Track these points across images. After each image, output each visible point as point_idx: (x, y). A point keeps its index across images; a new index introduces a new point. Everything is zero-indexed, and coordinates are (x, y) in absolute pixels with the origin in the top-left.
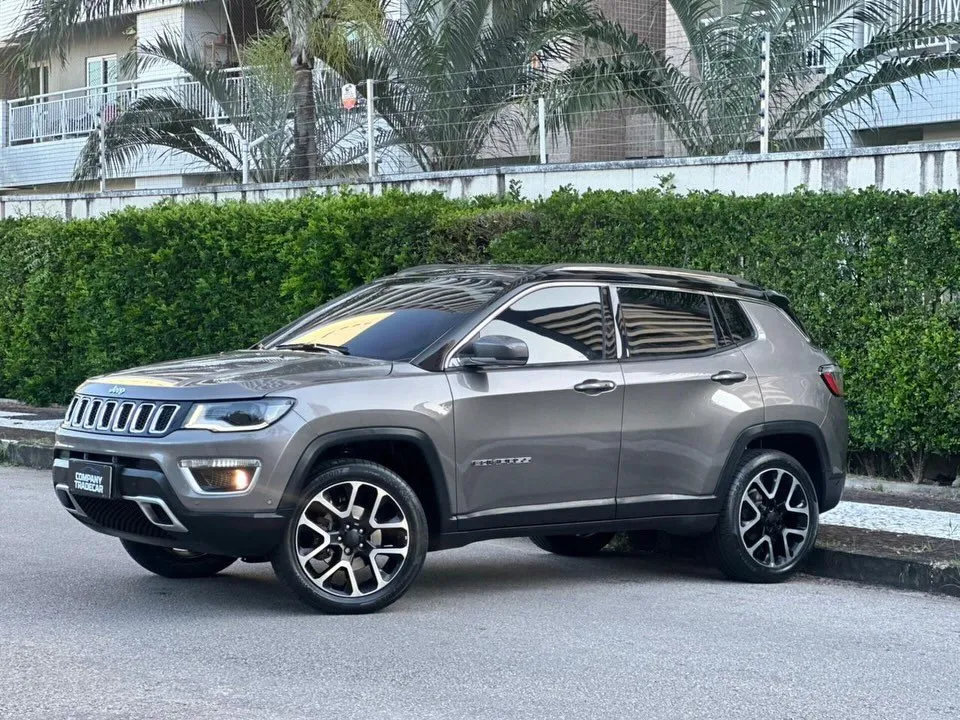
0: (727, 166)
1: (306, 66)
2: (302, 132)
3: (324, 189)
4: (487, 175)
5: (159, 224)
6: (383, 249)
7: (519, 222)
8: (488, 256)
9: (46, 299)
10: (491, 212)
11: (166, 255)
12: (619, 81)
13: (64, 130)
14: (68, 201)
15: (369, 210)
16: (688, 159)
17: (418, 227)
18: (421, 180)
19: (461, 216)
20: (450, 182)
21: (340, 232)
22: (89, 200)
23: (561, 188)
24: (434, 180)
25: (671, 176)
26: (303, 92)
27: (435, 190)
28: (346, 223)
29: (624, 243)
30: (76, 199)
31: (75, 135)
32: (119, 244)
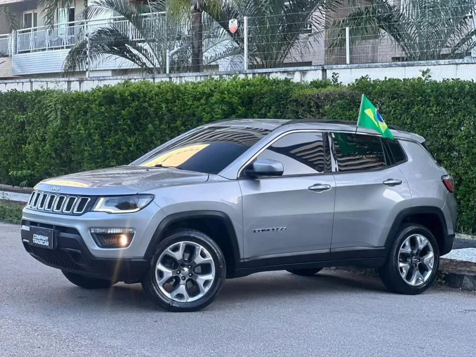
0: (465, 65)
1: (199, 11)
2: (196, 46)
3: (218, 76)
4: (316, 70)
5: (126, 95)
6: (260, 110)
7: (342, 96)
8: (323, 115)
9: (59, 135)
10: (324, 91)
11: (130, 112)
12: (376, 20)
13: (47, 46)
14: (69, 82)
15: (253, 88)
16: (440, 61)
17: (281, 98)
18: (276, 72)
19: (308, 92)
20: (293, 74)
21: (235, 100)
22: (81, 81)
23: (363, 78)
24: (284, 72)
25: (428, 70)
26: (197, 25)
27: (286, 78)
28: (239, 96)
29: (408, 108)
30: (73, 81)
31: (52, 49)
32: (102, 105)
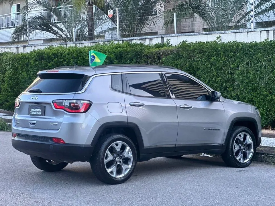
0: (240, 33)
1: (91, 5)
3: (103, 43)
4: (158, 38)
5: (50, 54)
6: (126, 61)
7: (172, 52)
8: (162, 63)
9: (12, 78)
10: (162, 49)
11: (53, 64)
13: (5, 26)
14: (17, 48)
15: (122, 49)
16: (227, 31)
17: (138, 54)
18: (135, 39)
19: (153, 50)
20: (145, 40)
21: (112, 56)
22: (24, 47)
23: (184, 41)
24: (140, 39)
25: (220, 37)
26: (90, 13)
27: (141, 43)
28: (115, 53)
29: (209, 58)
30: (20, 47)
31: (8, 28)
32: (37, 61)
